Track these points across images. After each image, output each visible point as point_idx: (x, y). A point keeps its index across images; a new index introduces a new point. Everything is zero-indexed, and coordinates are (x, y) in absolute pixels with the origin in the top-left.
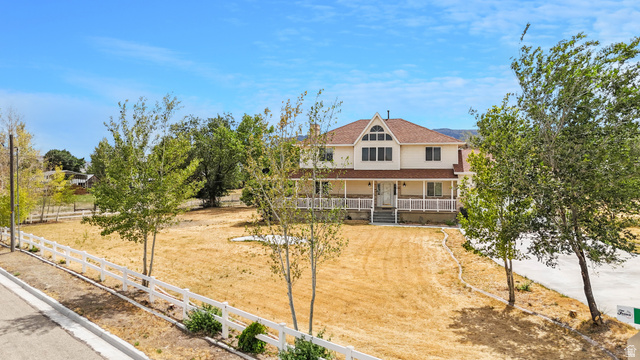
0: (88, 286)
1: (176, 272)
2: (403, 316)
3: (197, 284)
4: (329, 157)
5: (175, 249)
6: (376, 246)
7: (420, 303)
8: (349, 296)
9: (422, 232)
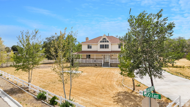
0: (13, 86)
1: (40, 81)
2: (101, 94)
3: (45, 85)
5: (42, 75)
6: (101, 74)
7: (108, 90)
8: (88, 88)
9: (116, 69)
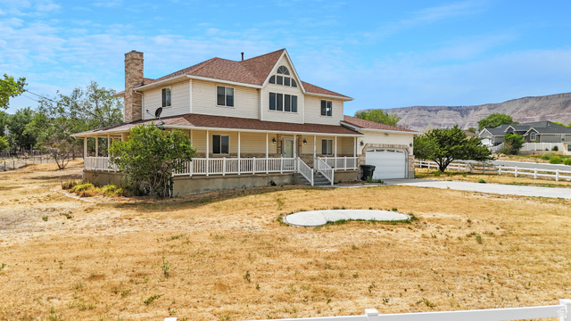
4: (230, 103)
